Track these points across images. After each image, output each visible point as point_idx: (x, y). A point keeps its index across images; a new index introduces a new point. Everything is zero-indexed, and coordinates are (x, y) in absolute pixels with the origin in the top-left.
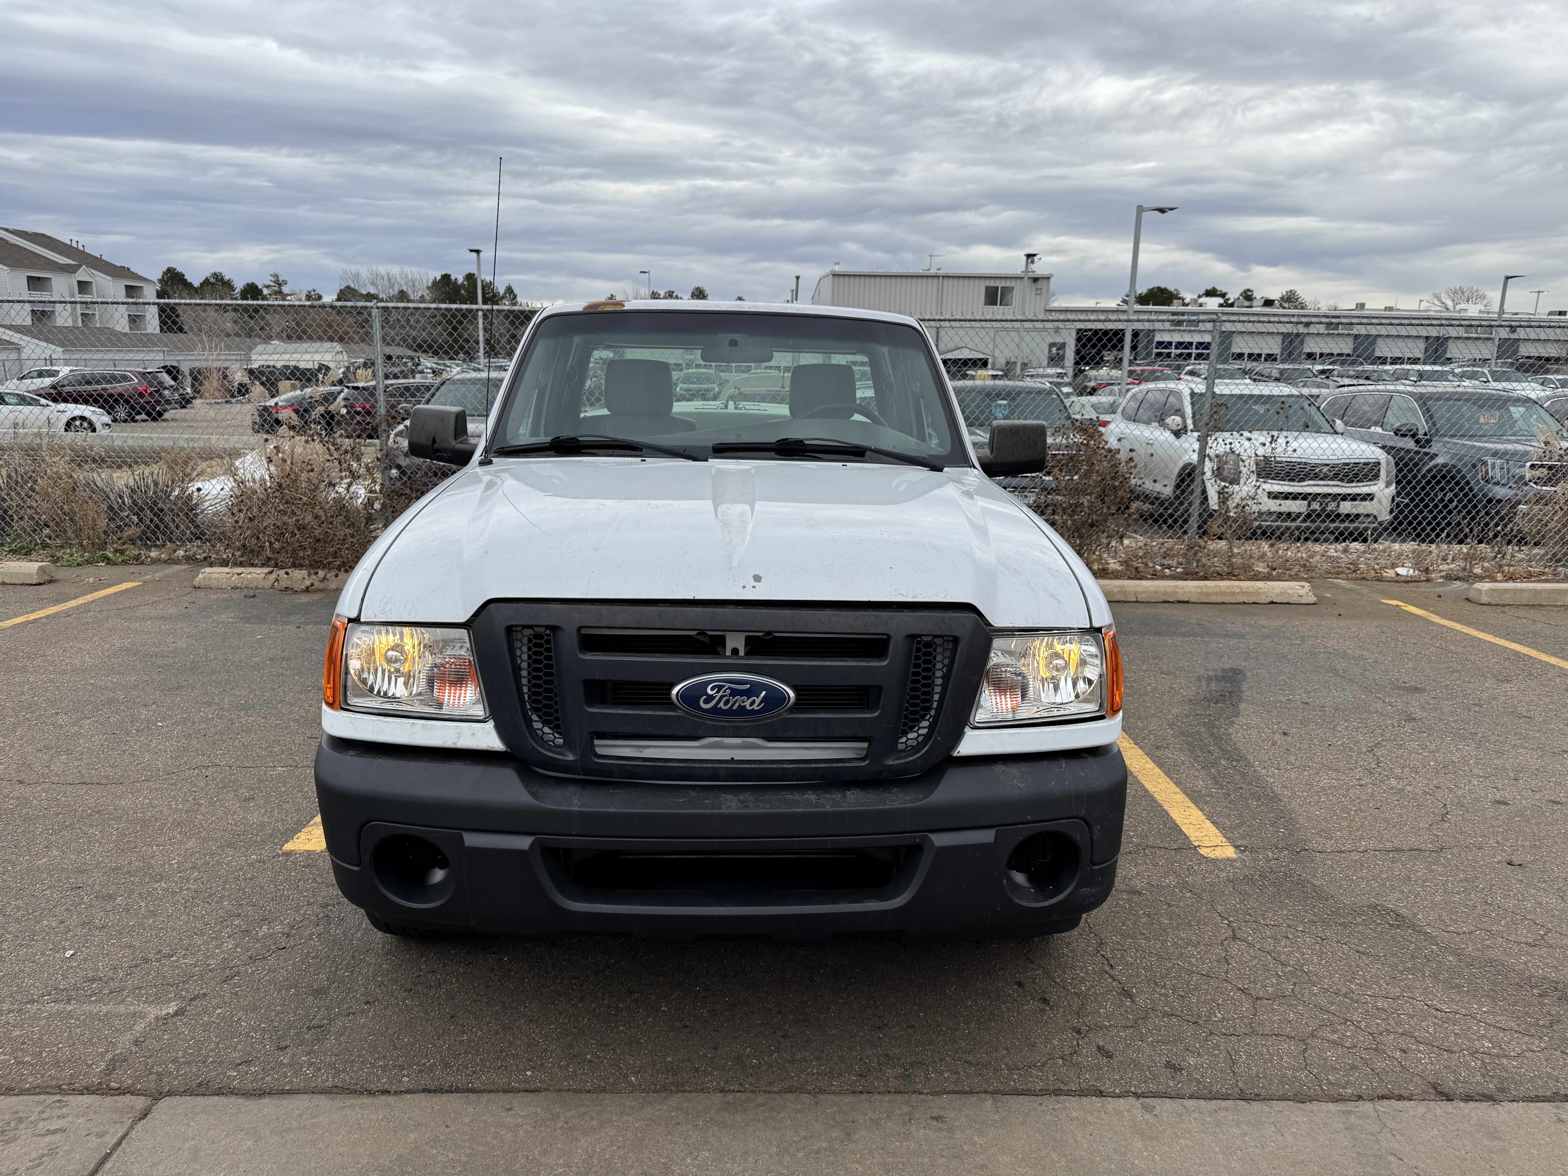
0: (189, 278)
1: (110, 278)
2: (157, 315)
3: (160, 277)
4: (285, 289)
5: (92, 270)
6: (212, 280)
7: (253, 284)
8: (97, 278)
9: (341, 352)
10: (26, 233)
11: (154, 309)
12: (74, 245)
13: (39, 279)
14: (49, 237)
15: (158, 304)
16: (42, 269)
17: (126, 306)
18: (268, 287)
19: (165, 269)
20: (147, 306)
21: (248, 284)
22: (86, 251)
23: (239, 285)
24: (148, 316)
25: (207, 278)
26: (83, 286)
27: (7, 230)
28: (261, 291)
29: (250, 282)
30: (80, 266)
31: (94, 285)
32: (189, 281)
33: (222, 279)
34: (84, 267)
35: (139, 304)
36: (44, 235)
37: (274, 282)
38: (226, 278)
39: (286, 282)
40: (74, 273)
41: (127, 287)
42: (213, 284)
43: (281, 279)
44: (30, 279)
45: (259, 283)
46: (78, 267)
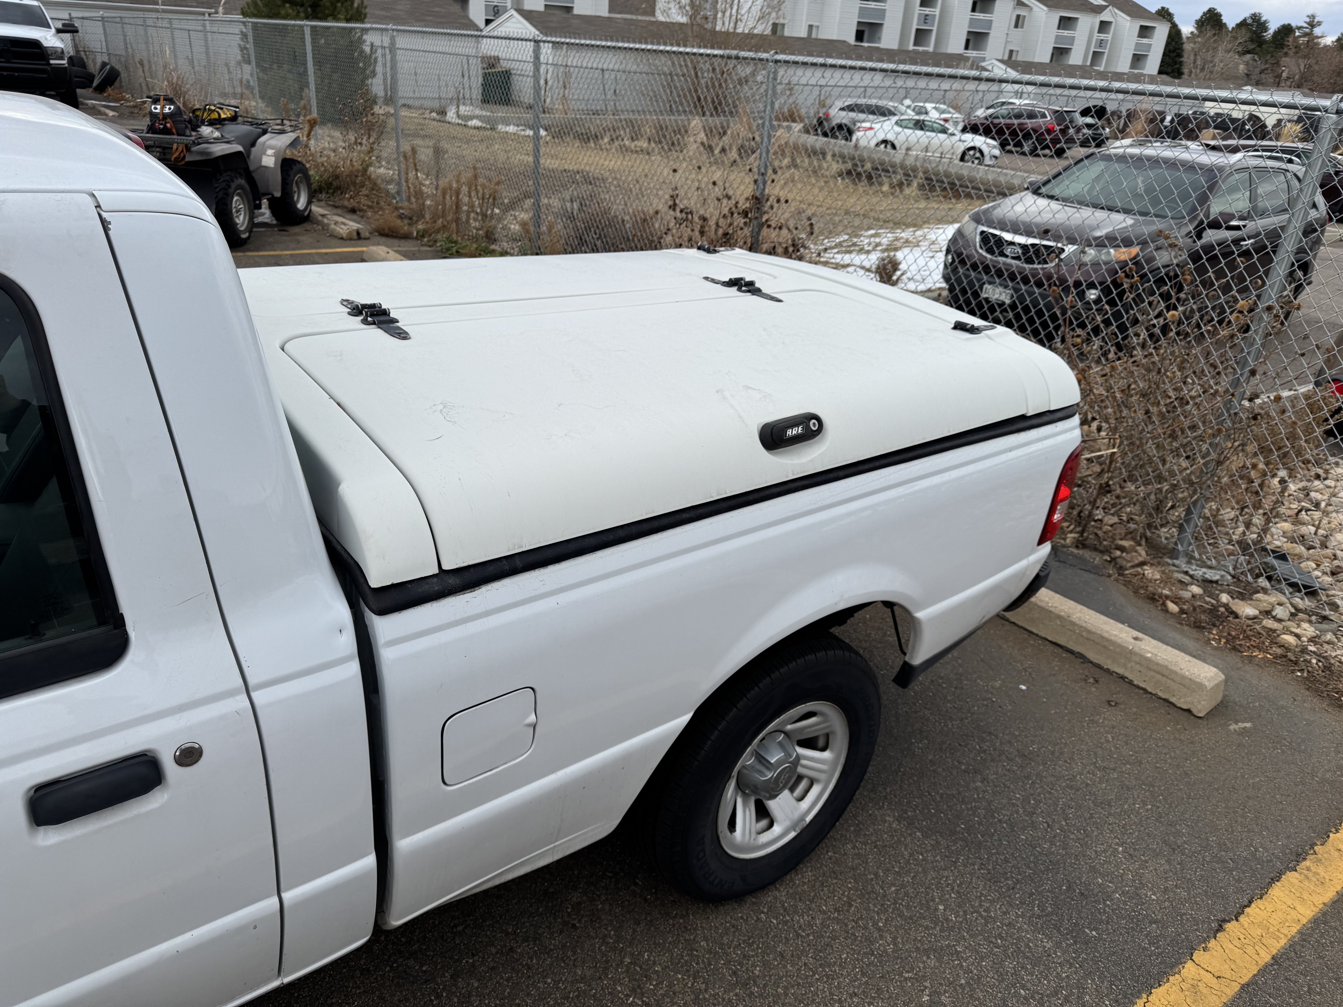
0: (1225, 19)
1: (1128, 18)
3: (1198, 17)
5: (1116, 11)
6: (1249, 21)
7: (1289, 25)
8: (1119, 19)
13: (1069, 18)
16: (1076, 9)
18: (1299, 28)
21: (1283, 26)
23: (1274, 27)
24: (1151, 58)
25: (1245, 20)
26: (1104, 26)
28: (1294, 32)
29: (1286, 23)
30: (1108, 6)
31: (1113, 26)
32: (1224, 21)
33: (1259, 20)
34: (1111, 7)
37: (1308, 23)
38: (1263, 19)
39: (1319, 23)
40: (1100, 13)
41: (1142, 27)
42: (1250, 25)
43: (1316, 20)
44: (1062, 19)
45: (1294, 25)
46: (1106, 7)
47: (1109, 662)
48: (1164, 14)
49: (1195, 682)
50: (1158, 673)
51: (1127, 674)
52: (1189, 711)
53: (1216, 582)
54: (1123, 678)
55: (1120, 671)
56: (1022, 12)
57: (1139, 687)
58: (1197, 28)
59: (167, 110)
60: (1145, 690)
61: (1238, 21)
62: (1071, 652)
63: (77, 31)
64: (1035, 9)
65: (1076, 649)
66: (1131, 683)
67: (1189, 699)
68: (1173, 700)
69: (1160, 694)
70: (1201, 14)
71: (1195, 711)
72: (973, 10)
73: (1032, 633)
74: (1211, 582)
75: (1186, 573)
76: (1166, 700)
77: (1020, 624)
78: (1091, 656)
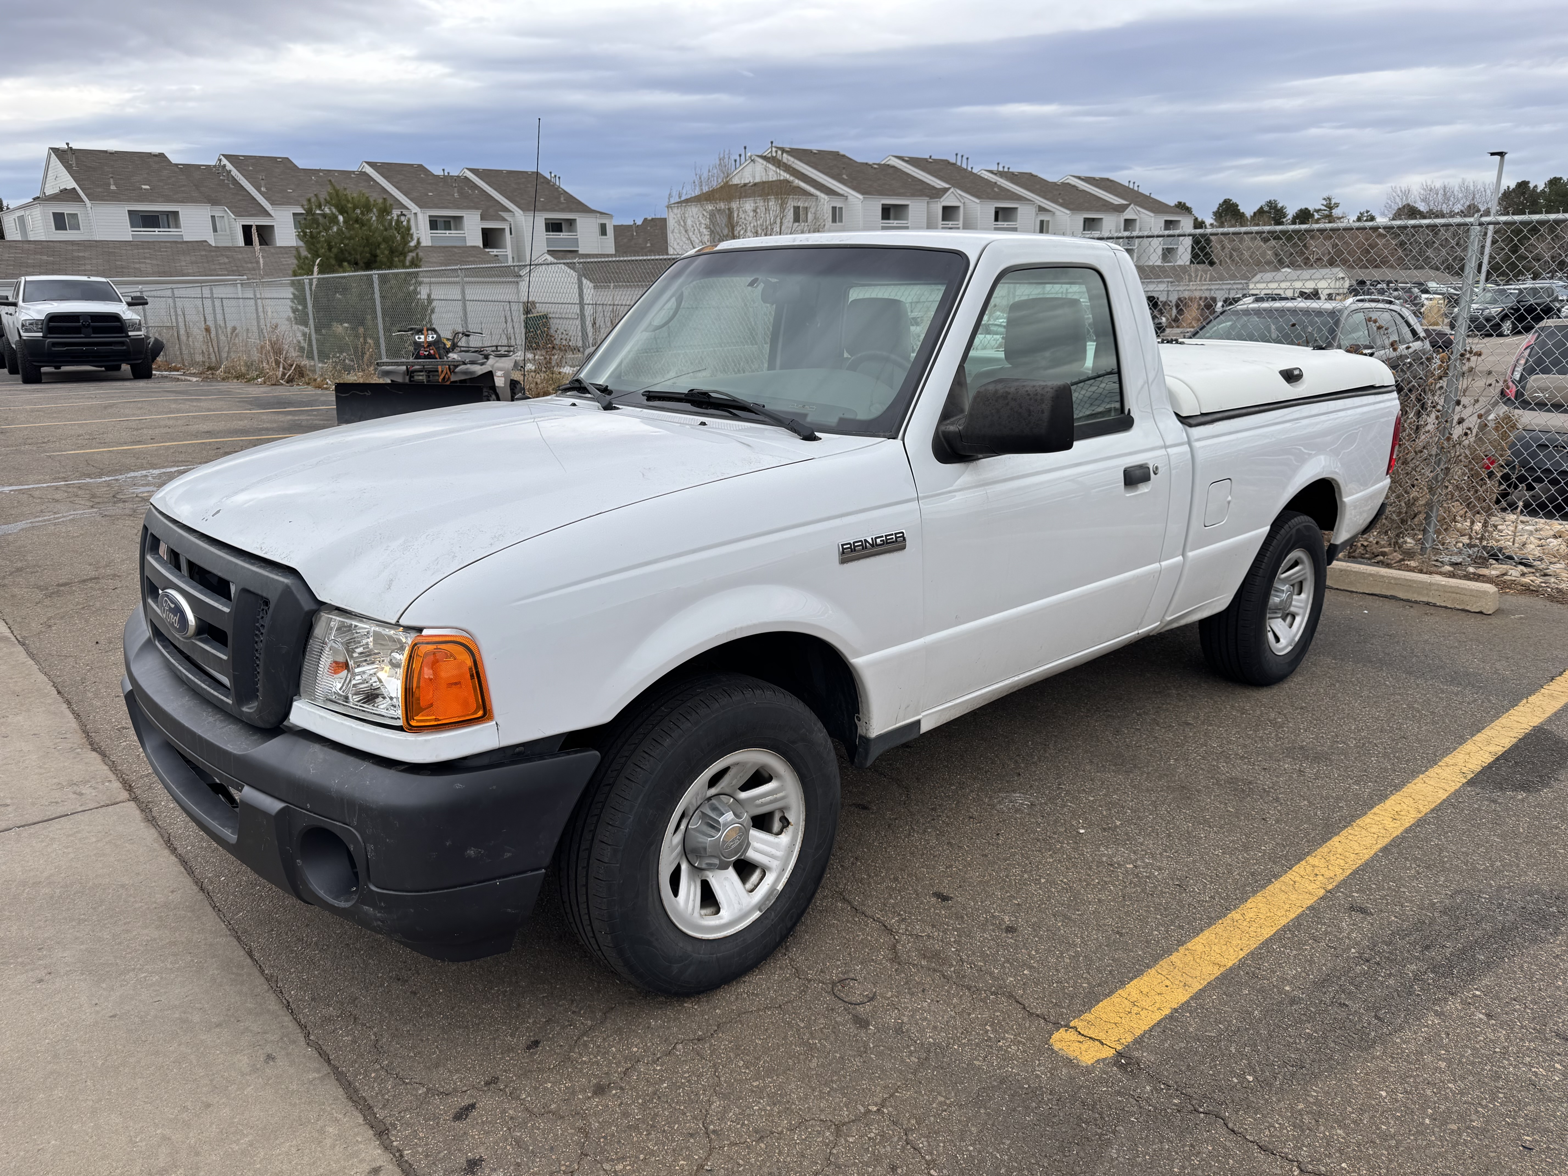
0: (1242, 208)
1: (1152, 214)
2: (1190, 248)
3: (1215, 209)
4: (1336, 212)
5: (1139, 208)
6: (1266, 209)
7: (1306, 209)
8: (1142, 216)
9: (1343, 278)
10: (1094, 179)
11: (1188, 242)
12: (1131, 186)
13: (1093, 219)
14: (1111, 181)
15: (1193, 236)
16: (1098, 210)
17: (1161, 239)
18: (1318, 211)
19: (1221, 201)
20: (1181, 238)
21: (1301, 210)
22: (1140, 191)
23: (1291, 211)
24: (1181, 250)
25: (1261, 208)
26: (1129, 223)
27: (1079, 178)
28: (1313, 215)
29: (1303, 207)
30: (1129, 205)
31: (1138, 222)
32: (1241, 211)
33: (1276, 206)
34: (1132, 206)
35: (1173, 236)
36: (1108, 179)
37: (1325, 206)
38: (1280, 205)
39: (1337, 205)
40: (1123, 212)
41: (1166, 221)
42: (1267, 212)
43: (1333, 202)
44: (1086, 220)
45: (1311, 208)
46: (1128, 206)
47: (1415, 596)
48: (1183, 208)
49: (1479, 591)
50: (1453, 593)
51: (1430, 600)
52: (1481, 613)
53: (1460, 564)
54: (1428, 604)
55: (1425, 599)
56: (1045, 217)
57: (1441, 607)
58: (1215, 220)
59: (430, 339)
60: (1446, 607)
61: (1255, 210)
62: (1386, 597)
63: (147, 303)
64: (1057, 213)
65: (1389, 593)
66: (1435, 605)
67: (1479, 604)
68: (1468, 608)
69: (1458, 607)
70: (1217, 206)
71: (1485, 611)
72: (996, 219)
73: (1352, 592)
74: (1457, 564)
75: (1437, 561)
76: (1463, 610)
77: (1342, 588)
78: (1401, 595)
